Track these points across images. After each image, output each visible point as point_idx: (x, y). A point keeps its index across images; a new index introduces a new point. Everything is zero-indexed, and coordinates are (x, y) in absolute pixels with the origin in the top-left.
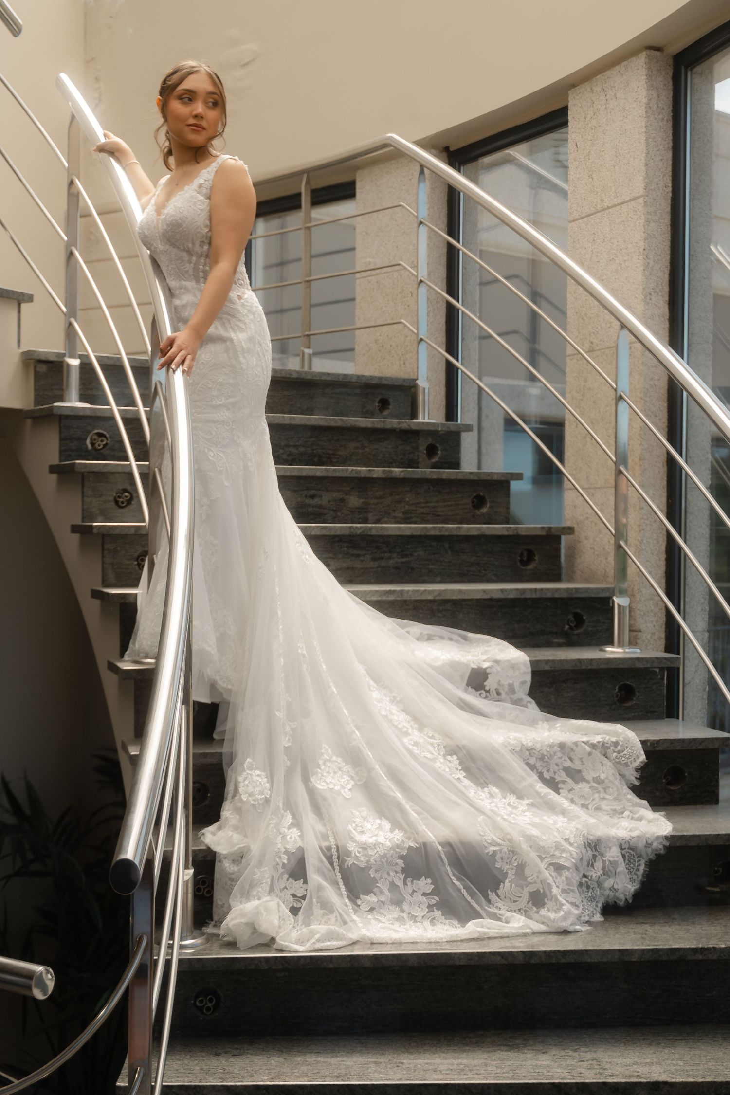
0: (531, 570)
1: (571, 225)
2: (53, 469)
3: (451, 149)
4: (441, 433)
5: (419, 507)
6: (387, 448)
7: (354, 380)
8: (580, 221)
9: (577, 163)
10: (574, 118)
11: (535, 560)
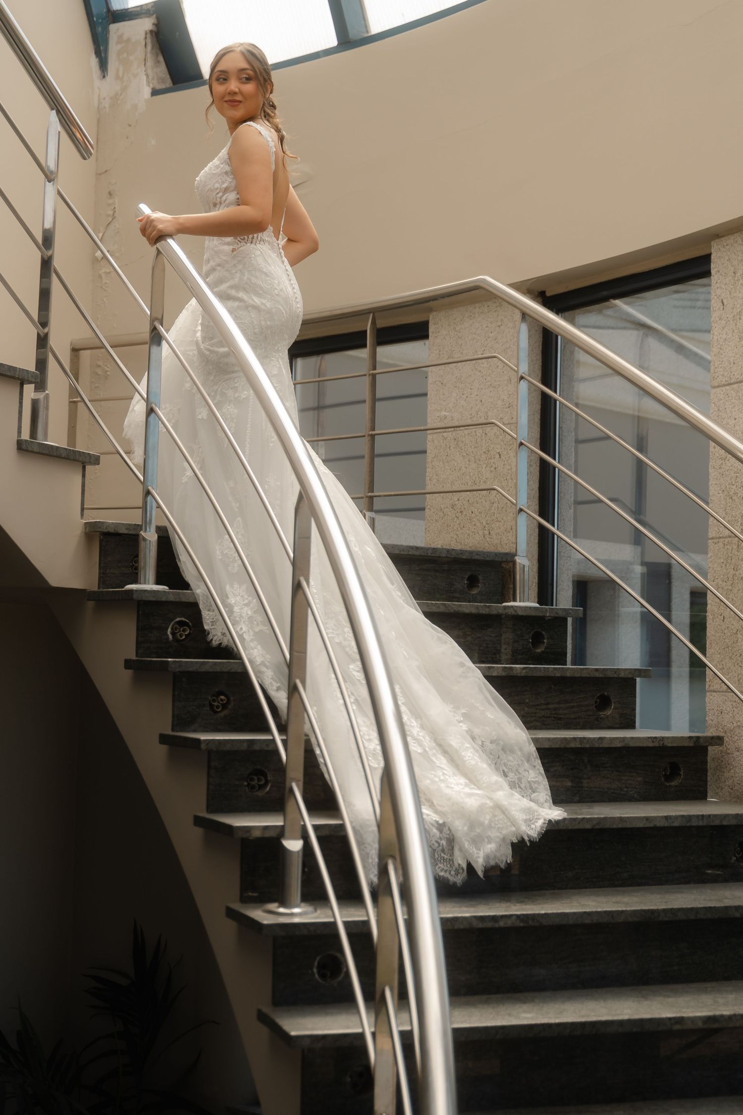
0: (676, 786)
1: (714, 391)
2: (128, 664)
3: (548, 294)
4: (547, 618)
5: (539, 709)
6: (490, 636)
7: (444, 555)
8: (727, 387)
9: (723, 322)
10: (719, 272)
11: (680, 775)
